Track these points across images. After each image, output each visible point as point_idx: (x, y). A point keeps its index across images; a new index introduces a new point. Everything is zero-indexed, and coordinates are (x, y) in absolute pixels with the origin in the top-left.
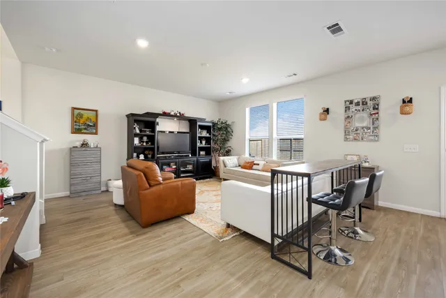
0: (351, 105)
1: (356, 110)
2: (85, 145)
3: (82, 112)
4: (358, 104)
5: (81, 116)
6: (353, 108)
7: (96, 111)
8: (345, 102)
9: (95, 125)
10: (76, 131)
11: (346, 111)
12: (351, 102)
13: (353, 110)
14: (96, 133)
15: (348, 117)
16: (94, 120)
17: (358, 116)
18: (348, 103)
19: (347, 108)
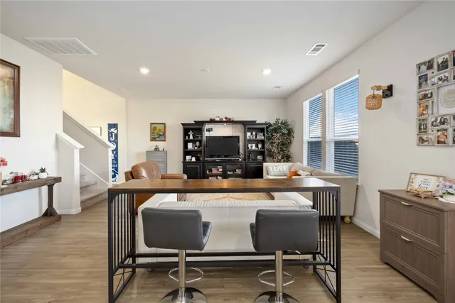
0: (429, 73)
1: (440, 79)
2: (157, 149)
3: (156, 125)
4: (444, 66)
5: (155, 128)
6: (434, 76)
7: (164, 124)
8: (419, 67)
9: (164, 134)
10: (153, 139)
11: (420, 85)
12: (430, 65)
13: (435, 80)
14: (165, 141)
15: (425, 96)
16: (163, 130)
17: (444, 91)
18: (424, 68)
19: (423, 79)
